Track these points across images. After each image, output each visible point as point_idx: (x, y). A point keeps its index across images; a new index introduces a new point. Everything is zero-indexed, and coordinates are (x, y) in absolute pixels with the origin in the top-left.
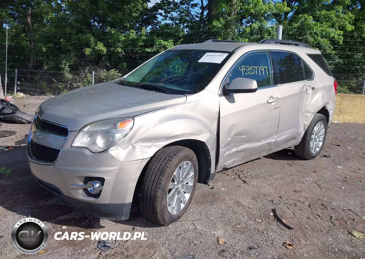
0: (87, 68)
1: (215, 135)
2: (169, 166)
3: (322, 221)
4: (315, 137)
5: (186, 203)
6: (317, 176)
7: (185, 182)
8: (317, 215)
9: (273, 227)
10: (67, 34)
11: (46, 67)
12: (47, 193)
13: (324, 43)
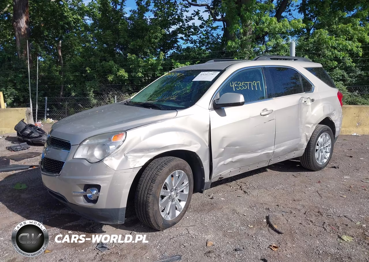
0: (111, 93)
1: (207, 146)
2: (160, 174)
3: (314, 226)
4: (320, 148)
5: (182, 210)
6: (320, 186)
7: (179, 190)
8: (311, 221)
9: (264, 232)
10: (92, 62)
11: (73, 94)
12: (60, 204)
13: (341, 56)
